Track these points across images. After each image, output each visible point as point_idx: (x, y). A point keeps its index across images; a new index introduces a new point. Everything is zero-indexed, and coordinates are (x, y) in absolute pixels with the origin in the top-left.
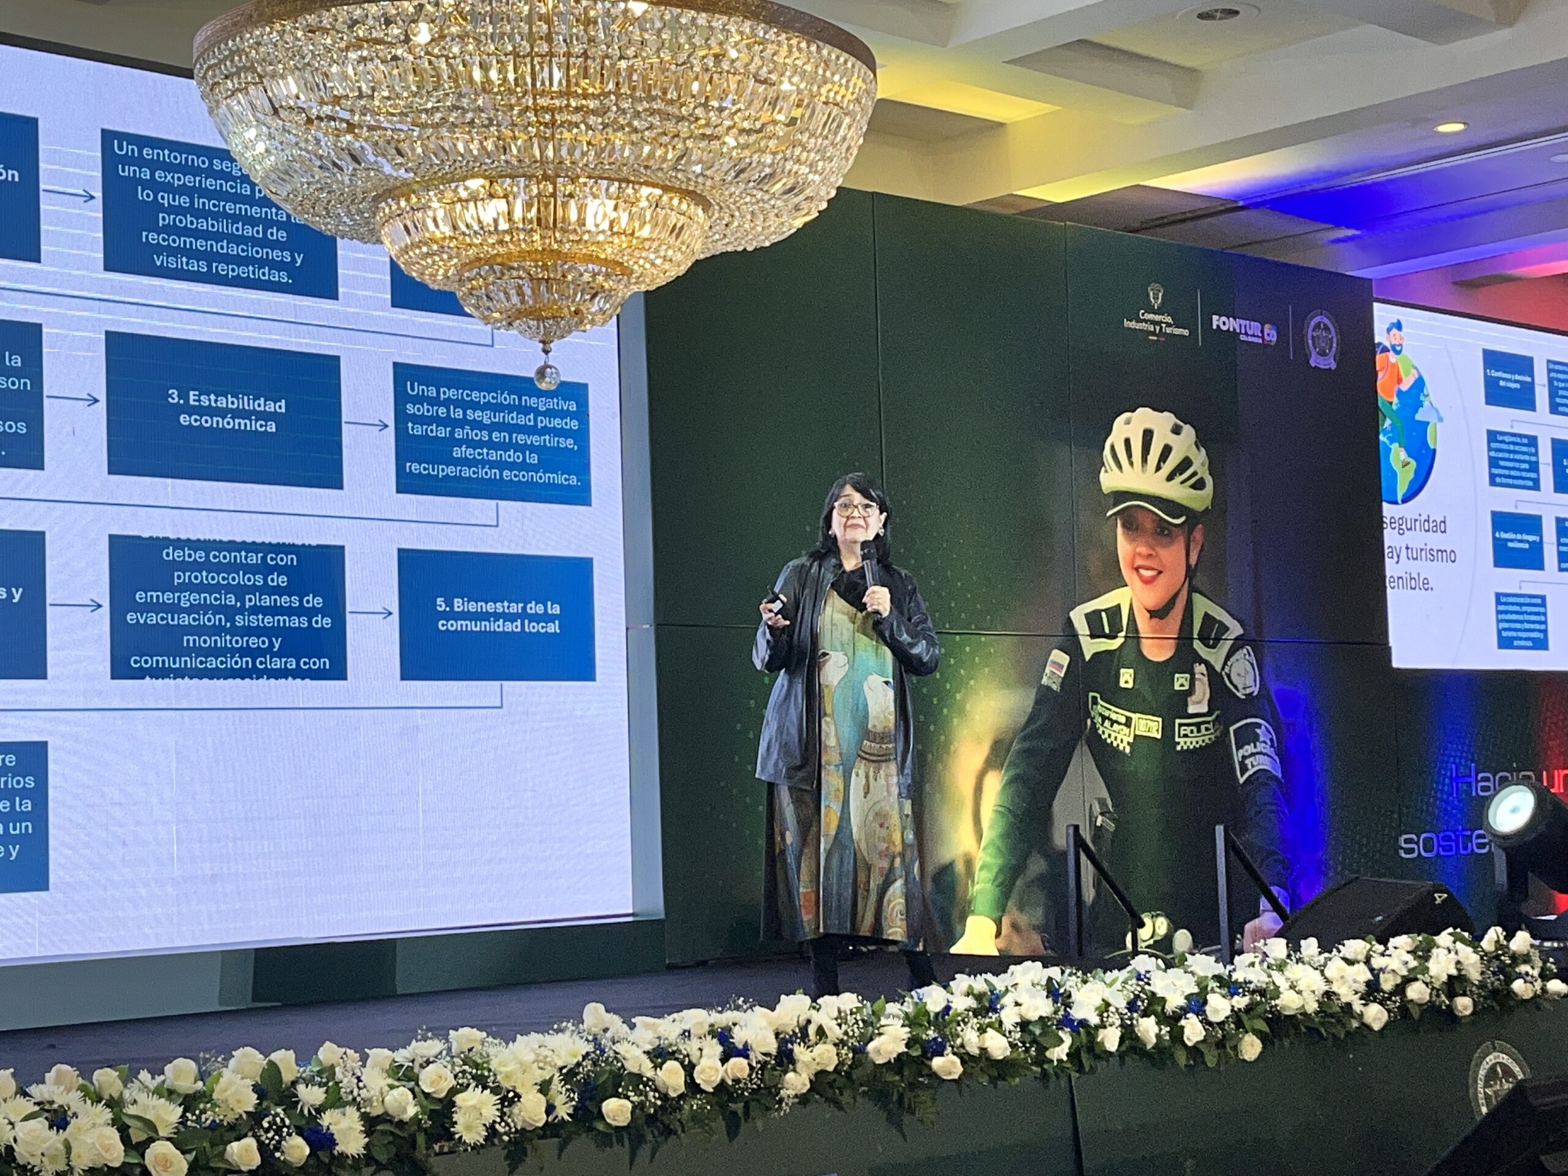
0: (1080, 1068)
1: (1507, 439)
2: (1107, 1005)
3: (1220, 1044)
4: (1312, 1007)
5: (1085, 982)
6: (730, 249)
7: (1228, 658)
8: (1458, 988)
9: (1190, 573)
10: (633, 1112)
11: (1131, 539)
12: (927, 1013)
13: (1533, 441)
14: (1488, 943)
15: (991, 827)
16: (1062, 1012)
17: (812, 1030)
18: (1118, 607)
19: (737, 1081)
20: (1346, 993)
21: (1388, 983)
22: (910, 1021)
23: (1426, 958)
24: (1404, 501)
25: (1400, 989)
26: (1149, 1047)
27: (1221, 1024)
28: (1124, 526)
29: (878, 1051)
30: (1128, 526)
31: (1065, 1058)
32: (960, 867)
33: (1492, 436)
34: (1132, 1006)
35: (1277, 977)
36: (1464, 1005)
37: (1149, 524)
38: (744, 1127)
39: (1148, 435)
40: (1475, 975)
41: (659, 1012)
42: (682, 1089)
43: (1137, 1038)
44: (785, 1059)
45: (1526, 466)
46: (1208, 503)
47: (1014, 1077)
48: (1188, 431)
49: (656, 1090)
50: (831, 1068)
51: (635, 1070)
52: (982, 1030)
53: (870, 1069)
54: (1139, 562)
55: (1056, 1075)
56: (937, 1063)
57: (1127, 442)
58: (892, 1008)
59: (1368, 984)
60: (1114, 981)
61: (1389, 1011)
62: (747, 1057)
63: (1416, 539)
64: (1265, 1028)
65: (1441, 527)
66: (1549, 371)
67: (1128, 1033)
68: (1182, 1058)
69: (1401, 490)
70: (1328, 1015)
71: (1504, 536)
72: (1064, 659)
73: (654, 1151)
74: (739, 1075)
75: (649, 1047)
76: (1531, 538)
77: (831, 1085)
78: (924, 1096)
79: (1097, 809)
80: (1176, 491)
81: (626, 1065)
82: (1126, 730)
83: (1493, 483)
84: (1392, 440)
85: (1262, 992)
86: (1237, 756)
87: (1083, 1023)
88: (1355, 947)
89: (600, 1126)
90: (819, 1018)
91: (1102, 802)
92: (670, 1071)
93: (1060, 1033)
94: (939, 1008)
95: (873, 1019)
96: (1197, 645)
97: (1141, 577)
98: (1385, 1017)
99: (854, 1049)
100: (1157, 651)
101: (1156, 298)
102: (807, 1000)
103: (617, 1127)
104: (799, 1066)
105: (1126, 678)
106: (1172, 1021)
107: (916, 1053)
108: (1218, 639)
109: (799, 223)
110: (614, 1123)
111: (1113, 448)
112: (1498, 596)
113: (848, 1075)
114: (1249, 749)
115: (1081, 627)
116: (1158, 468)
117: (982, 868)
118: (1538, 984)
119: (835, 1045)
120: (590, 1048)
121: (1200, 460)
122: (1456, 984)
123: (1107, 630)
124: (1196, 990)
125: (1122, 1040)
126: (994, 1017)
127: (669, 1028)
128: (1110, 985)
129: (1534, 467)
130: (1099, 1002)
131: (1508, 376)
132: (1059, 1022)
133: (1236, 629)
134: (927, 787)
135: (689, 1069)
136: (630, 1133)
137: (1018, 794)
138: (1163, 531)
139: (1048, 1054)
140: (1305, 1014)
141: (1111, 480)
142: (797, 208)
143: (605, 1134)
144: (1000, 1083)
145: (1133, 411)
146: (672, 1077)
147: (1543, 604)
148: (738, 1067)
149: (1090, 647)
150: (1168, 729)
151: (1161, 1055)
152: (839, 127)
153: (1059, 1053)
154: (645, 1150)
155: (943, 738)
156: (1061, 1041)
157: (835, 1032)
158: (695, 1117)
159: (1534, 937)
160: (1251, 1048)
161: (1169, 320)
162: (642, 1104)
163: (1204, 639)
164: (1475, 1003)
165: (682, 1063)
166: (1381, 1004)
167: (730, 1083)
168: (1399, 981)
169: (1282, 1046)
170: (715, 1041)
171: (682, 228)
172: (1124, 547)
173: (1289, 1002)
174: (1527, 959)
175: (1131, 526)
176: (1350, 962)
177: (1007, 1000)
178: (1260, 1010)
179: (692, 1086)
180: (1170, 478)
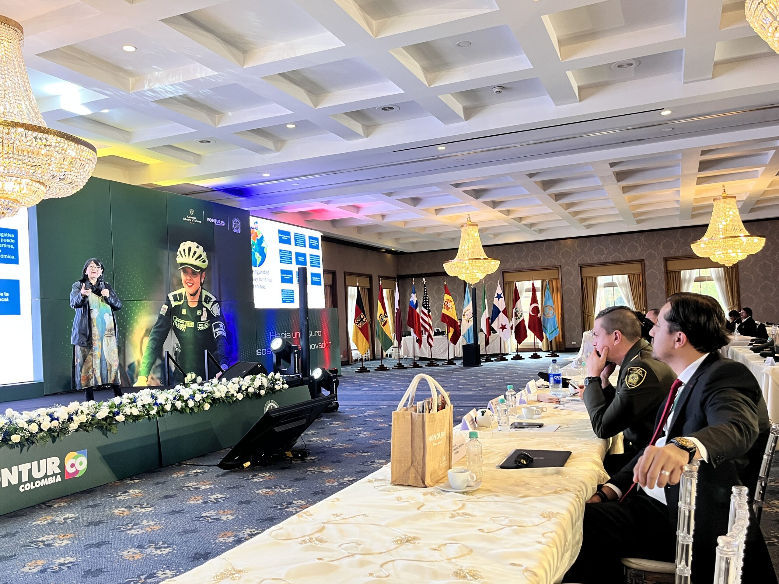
0: (160, 416)
1: (284, 252)
2: (168, 399)
3: (199, 406)
4: (223, 395)
5: (161, 393)
6: (54, 197)
7: (212, 306)
8: (261, 388)
9: (202, 284)
10: (21, 438)
11: (185, 275)
12: (115, 404)
13: (290, 252)
14: (270, 376)
15: (145, 352)
16: (155, 401)
17: (79, 412)
18: (182, 293)
19: (55, 427)
20: (233, 392)
21: (243, 388)
22: (110, 407)
23: (253, 381)
24: (259, 266)
25: (247, 389)
26: (179, 409)
27: (199, 402)
28: (183, 272)
29: (99, 416)
30: (184, 272)
31: (155, 413)
32: (136, 363)
33: (281, 251)
34: (174, 399)
35: (215, 389)
36: (263, 392)
37: (190, 271)
38: (57, 439)
39: (190, 249)
40: (266, 385)
41: (31, 409)
42: (37, 431)
43: (176, 407)
44: (70, 420)
45: (289, 258)
46: (206, 266)
47: (140, 419)
48: (201, 248)
49: (29, 431)
50: (85, 421)
51: (22, 427)
52: (131, 408)
53: (97, 420)
54: (187, 281)
55: (153, 418)
56: (117, 418)
57: (184, 250)
58: (105, 404)
59: (238, 389)
60: (170, 392)
61: (244, 395)
62: (58, 420)
63: (262, 276)
64: (211, 402)
65: (268, 273)
66: (295, 235)
67: (173, 405)
68: (188, 411)
69: (258, 263)
70: (227, 397)
71: (283, 275)
72: (167, 307)
73: (28, 448)
74: (56, 426)
75: (27, 420)
76: (290, 276)
77: (85, 426)
78: (113, 426)
79: (176, 346)
80: (198, 263)
81: (19, 425)
82: (184, 325)
83: (281, 262)
84: (256, 251)
85: (210, 393)
86: (214, 331)
87: (161, 404)
88: (235, 380)
89: (10, 443)
90: (81, 408)
91: (177, 344)
92: (33, 426)
93: (154, 407)
94: (119, 403)
95: (98, 407)
96: (203, 303)
97: (188, 285)
98: (242, 396)
99: (92, 416)
100: (193, 304)
101: (192, 213)
102: (78, 403)
103: (16, 443)
104: (75, 421)
105: (184, 312)
106: (186, 401)
107: (111, 415)
108: (209, 301)
109: (75, 191)
110: (15, 442)
111: (180, 251)
112: (282, 290)
113: (90, 423)
114: (217, 329)
115: (171, 299)
116: (193, 257)
117: (143, 363)
118: (281, 386)
119: (86, 415)
120: (8, 421)
121: (204, 255)
122: (261, 387)
123: (179, 299)
124: (192, 393)
125: (171, 407)
126: (134, 404)
127: (33, 414)
128: (169, 394)
129: (291, 259)
130: (165, 398)
131: (284, 236)
132: (154, 404)
133: (214, 299)
134: (126, 342)
135: (39, 425)
136: (21, 444)
137: (153, 343)
138: (194, 273)
139: (150, 413)
140: (221, 397)
141: (179, 260)
142: (73, 188)
143: (11, 445)
144: (137, 421)
145: (186, 242)
146: (34, 428)
147: (293, 292)
148: (55, 423)
149: (174, 304)
150: (196, 325)
151: (182, 411)
152: (85, 167)
153: (153, 412)
154: (25, 449)
155: (131, 329)
156: (154, 409)
157: (86, 411)
158: (41, 438)
159: (281, 374)
160: (207, 407)
161: (196, 218)
162: (24, 436)
163: (205, 301)
164: (265, 392)
165: (37, 424)
166: (242, 393)
167: (53, 428)
168: (246, 387)
169: (215, 406)
170: (48, 416)
171: (36, 191)
172: (183, 277)
173: (217, 395)
174: (279, 380)
175: (185, 272)
176: (234, 383)
177: (139, 399)
178: (210, 397)
179: (41, 430)
180: (196, 259)
